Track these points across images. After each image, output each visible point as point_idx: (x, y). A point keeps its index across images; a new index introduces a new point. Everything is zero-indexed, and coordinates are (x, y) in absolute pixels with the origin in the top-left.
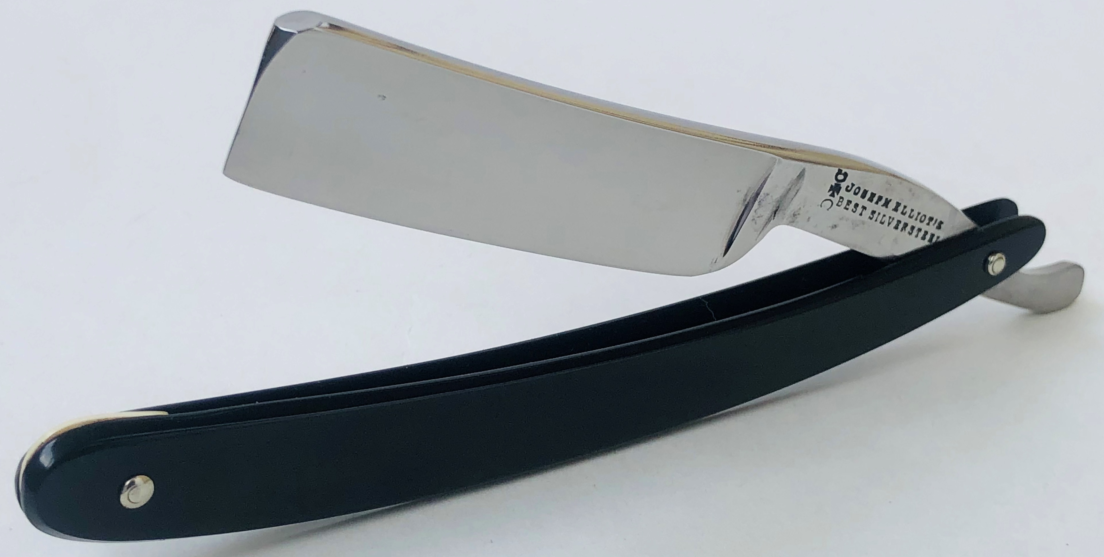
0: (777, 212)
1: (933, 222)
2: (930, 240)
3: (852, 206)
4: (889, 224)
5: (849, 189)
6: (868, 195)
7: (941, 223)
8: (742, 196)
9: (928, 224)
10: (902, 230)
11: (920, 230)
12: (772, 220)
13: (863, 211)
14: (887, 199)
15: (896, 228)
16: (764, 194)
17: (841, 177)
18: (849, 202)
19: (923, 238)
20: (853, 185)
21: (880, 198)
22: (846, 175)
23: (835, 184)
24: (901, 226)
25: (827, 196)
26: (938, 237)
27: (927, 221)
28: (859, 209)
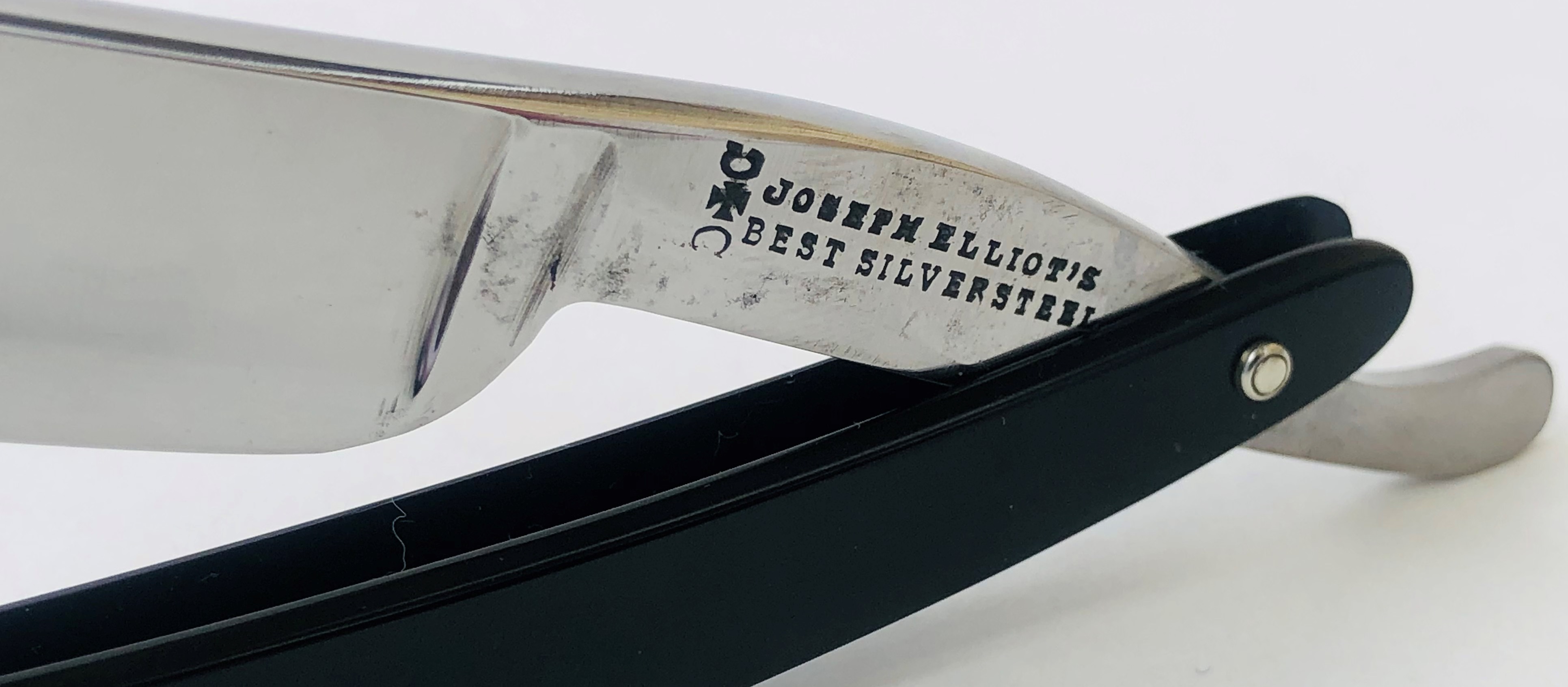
0: (559, 268)
1: (1068, 270)
2: (1065, 319)
3: (794, 243)
4: (926, 284)
5: (776, 195)
6: (843, 211)
7: (1092, 272)
8: (433, 228)
9: (1052, 278)
10: (970, 298)
11: (1027, 294)
12: (549, 290)
13: (832, 254)
14: (905, 218)
15: (951, 292)
16: (500, 220)
17: (741, 165)
18: (783, 232)
19: (1043, 315)
20: (786, 185)
21: (883, 217)
22: (756, 158)
23: (726, 183)
24: (965, 287)
25: (707, 217)
26: (1090, 310)
27: (1045, 270)
28: (821, 250)
